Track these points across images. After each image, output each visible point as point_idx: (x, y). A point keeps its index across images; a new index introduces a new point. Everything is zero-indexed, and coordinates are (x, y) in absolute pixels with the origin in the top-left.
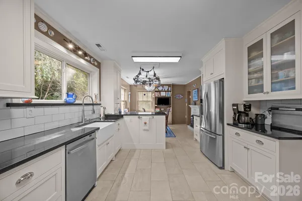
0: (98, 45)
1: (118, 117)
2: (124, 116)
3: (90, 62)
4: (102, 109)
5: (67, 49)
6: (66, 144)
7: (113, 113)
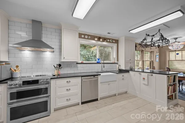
0: (108, 33)
1: (127, 71)
2: (130, 72)
3: (110, 42)
4: (117, 66)
5: (95, 40)
6: (82, 76)
7: (124, 69)
